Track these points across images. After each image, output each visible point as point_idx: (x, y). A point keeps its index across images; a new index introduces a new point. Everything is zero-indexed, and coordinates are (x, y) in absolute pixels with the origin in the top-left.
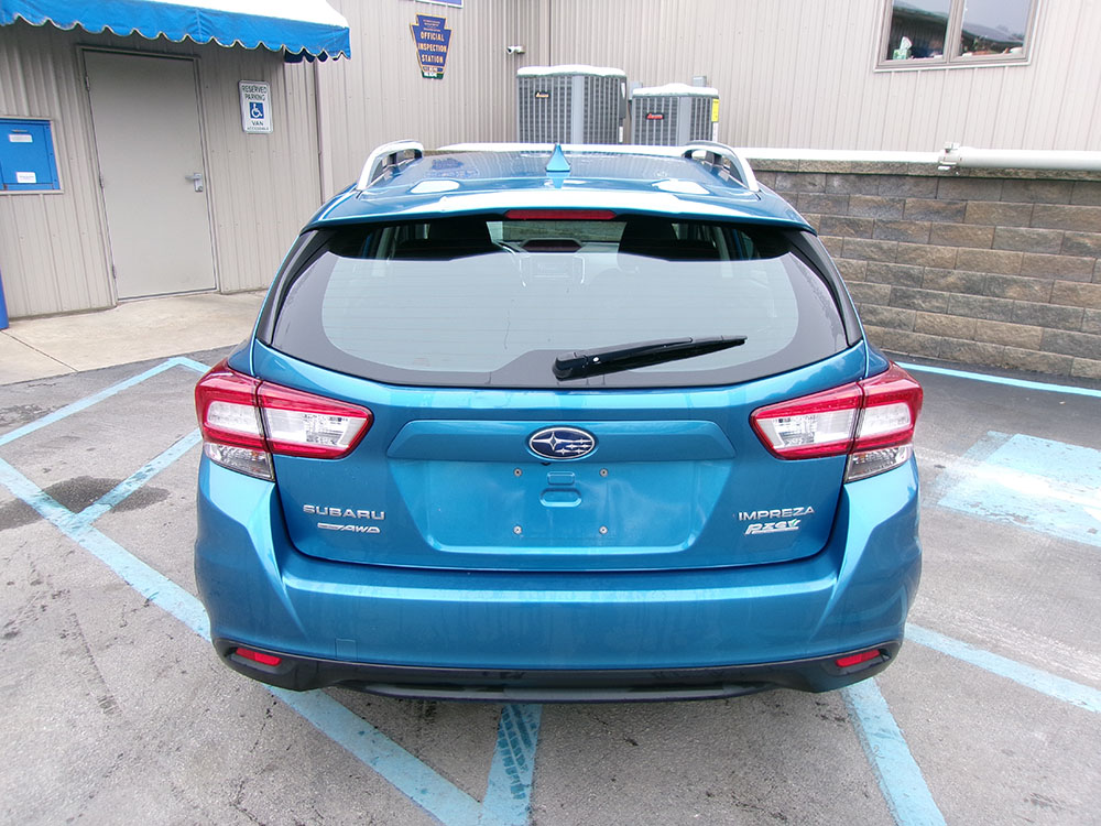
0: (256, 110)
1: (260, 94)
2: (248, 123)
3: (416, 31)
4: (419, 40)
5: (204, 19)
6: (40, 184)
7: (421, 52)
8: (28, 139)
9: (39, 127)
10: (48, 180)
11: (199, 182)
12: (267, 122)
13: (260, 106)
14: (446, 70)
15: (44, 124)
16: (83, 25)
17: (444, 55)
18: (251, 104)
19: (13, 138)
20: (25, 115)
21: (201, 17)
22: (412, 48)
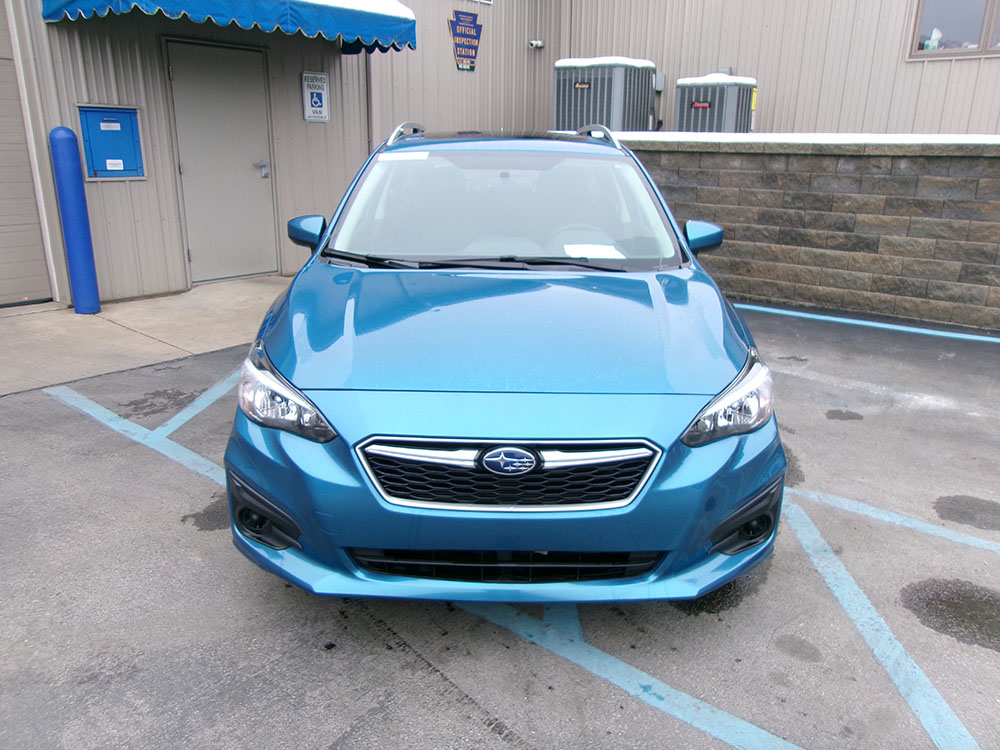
0: (315, 99)
1: (320, 84)
2: (309, 111)
3: (453, 25)
4: (455, 34)
5: (295, 11)
6: (127, 171)
7: (457, 45)
8: (116, 127)
9: (127, 115)
10: (134, 168)
11: (266, 169)
12: (325, 111)
13: (319, 96)
14: (477, 62)
15: (132, 112)
16: (189, 15)
17: (476, 48)
18: (312, 94)
19: (104, 126)
20: (115, 103)
21: (291, 9)
22: (449, 42)
